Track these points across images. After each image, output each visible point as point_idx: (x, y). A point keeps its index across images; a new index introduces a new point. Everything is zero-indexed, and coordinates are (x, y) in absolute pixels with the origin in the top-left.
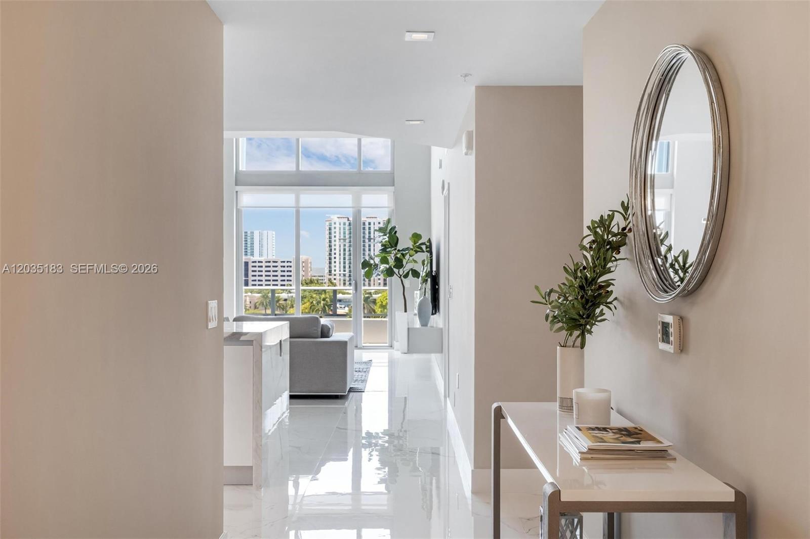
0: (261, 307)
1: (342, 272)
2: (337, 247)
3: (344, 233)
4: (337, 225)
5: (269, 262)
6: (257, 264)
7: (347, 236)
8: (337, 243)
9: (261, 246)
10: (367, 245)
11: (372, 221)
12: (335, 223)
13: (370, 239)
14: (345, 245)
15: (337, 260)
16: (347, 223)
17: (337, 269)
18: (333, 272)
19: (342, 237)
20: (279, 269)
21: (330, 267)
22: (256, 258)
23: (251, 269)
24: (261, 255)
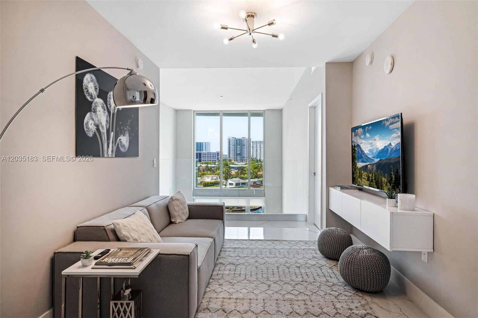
0: (205, 171)
1: (233, 157)
2: (232, 148)
3: (234, 143)
4: (232, 140)
5: (208, 153)
6: (204, 154)
7: (235, 144)
8: (232, 147)
9: (206, 147)
10: (242, 147)
11: (244, 139)
12: (231, 140)
13: (243, 145)
14: (234, 147)
15: (232, 153)
16: (235, 140)
17: (232, 156)
18: (230, 157)
19: (233, 144)
20: (212, 156)
21: (229, 155)
22: (204, 152)
23: (202, 156)
24: (206, 150)
